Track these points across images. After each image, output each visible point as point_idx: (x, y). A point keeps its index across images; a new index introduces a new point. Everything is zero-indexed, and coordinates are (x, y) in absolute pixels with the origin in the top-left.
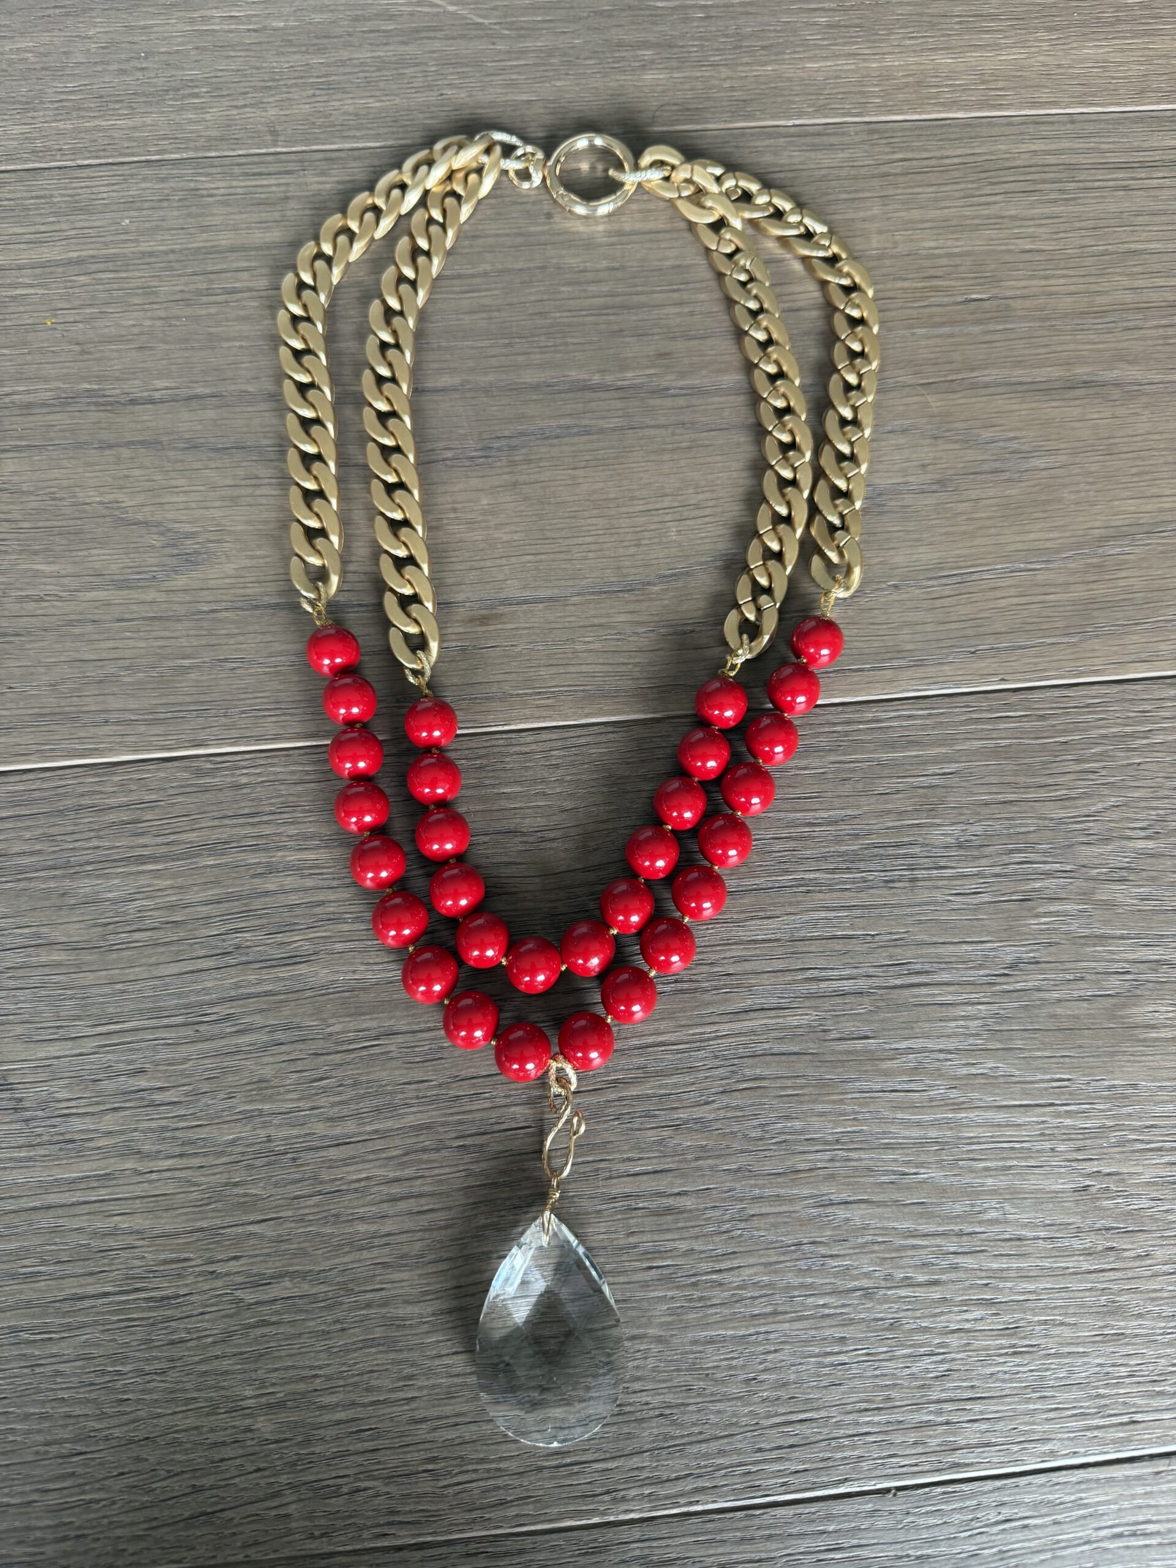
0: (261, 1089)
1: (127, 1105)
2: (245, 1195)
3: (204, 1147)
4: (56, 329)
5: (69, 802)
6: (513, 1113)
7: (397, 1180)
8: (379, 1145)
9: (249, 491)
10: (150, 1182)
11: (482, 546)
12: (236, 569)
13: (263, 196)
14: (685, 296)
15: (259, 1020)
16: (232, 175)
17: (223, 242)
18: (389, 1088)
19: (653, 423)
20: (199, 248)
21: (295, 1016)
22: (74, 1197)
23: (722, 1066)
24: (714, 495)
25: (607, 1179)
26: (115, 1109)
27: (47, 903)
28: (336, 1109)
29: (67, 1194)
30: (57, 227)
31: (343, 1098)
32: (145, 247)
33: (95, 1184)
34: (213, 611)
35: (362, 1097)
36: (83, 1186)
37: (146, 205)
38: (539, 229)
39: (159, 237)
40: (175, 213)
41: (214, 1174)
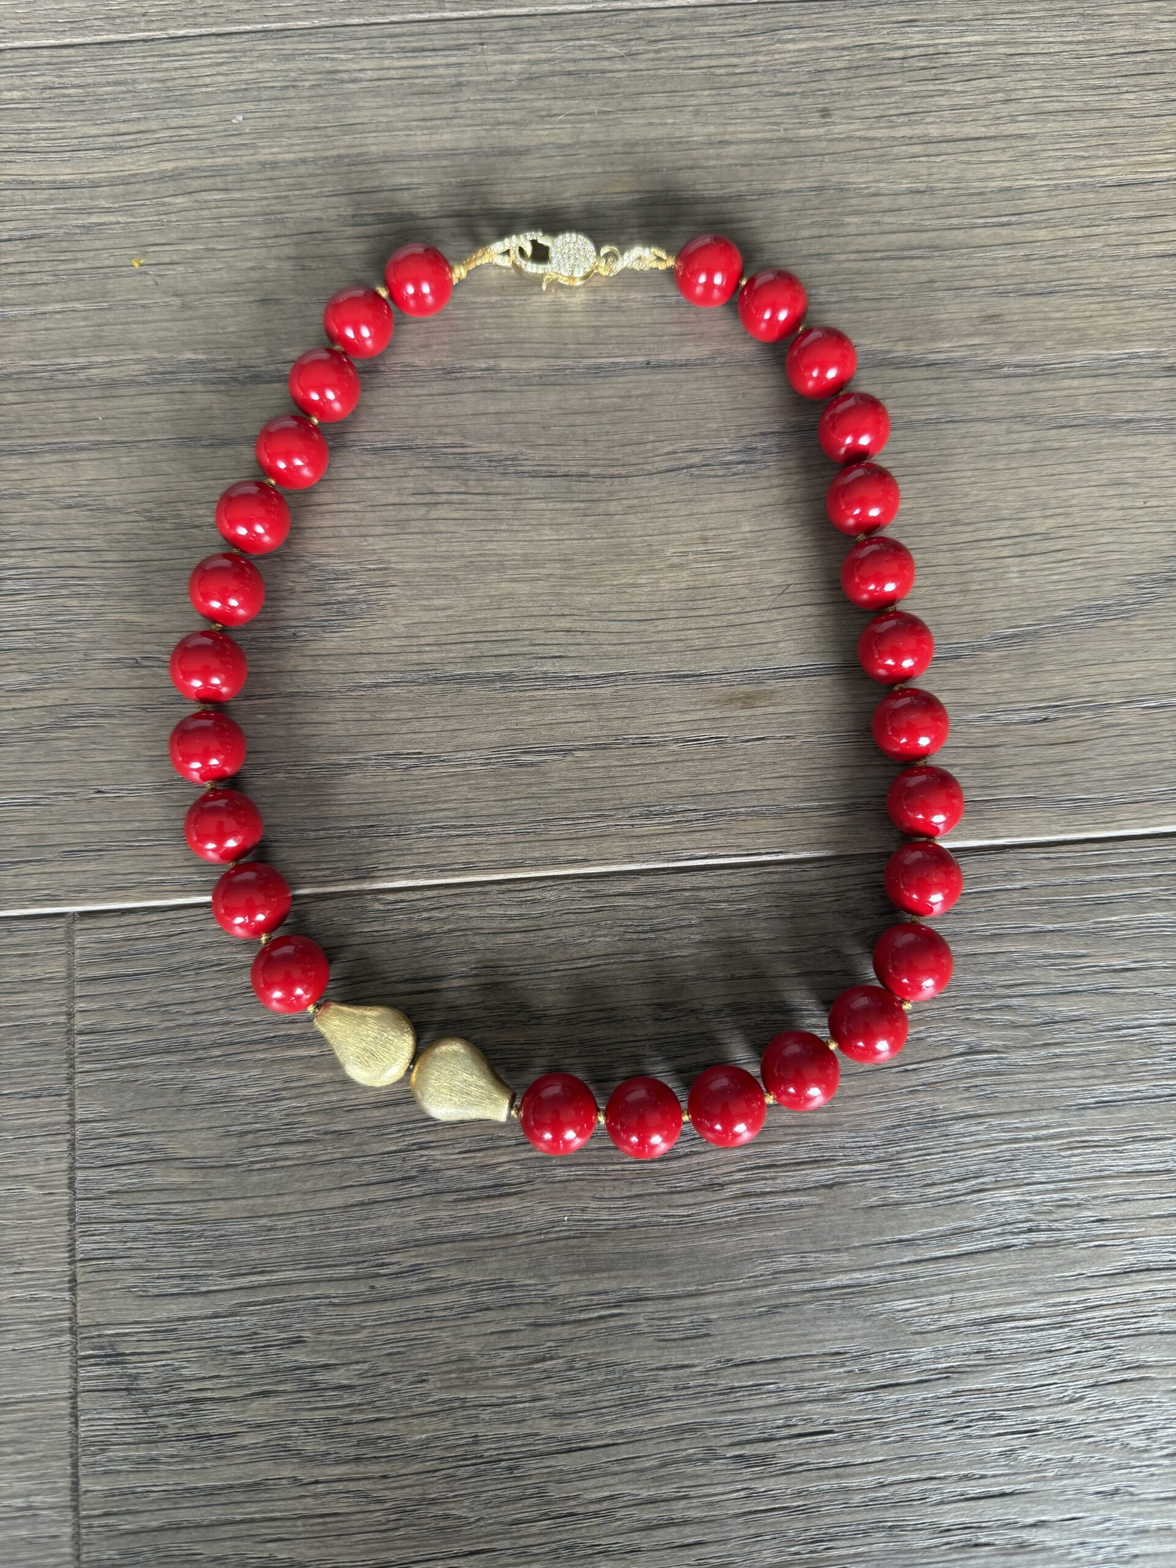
0: (463, 1371)
1: (281, 1388)
2: (446, 1517)
3: (388, 1448)
4: (146, 273)
5: (186, 957)
6: (808, 1413)
7: (652, 1501)
8: (624, 1452)
9: (421, 512)
10: (315, 1496)
11: (744, 592)
12: (406, 626)
13: (426, 82)
14: (1019, 234)
15: (456, 1274)
16: (382, 50)
17: (373, 149)
18: (636, 1374)
19: (980, 414)
20: (340, 156)
21: (505, 1270)
22: (213, 1514)
23: (1095, 1349)
24: (1069, 522)
25: (937, 1504)
26: (266, 1394)
27: (160, 1102)
28: (566, 1401)
29: (203, 1510)
30: (143, 126)
31: (576, 1386)
32: (264, 155)
33: (241, 1498)
34: (377, 686)
35: (601, 1386)
36: (223, 1500)
37: (266, 94)
38: (812, 132)
39: (285, 141)
40: (307, 106)
41: (403, 1487)
